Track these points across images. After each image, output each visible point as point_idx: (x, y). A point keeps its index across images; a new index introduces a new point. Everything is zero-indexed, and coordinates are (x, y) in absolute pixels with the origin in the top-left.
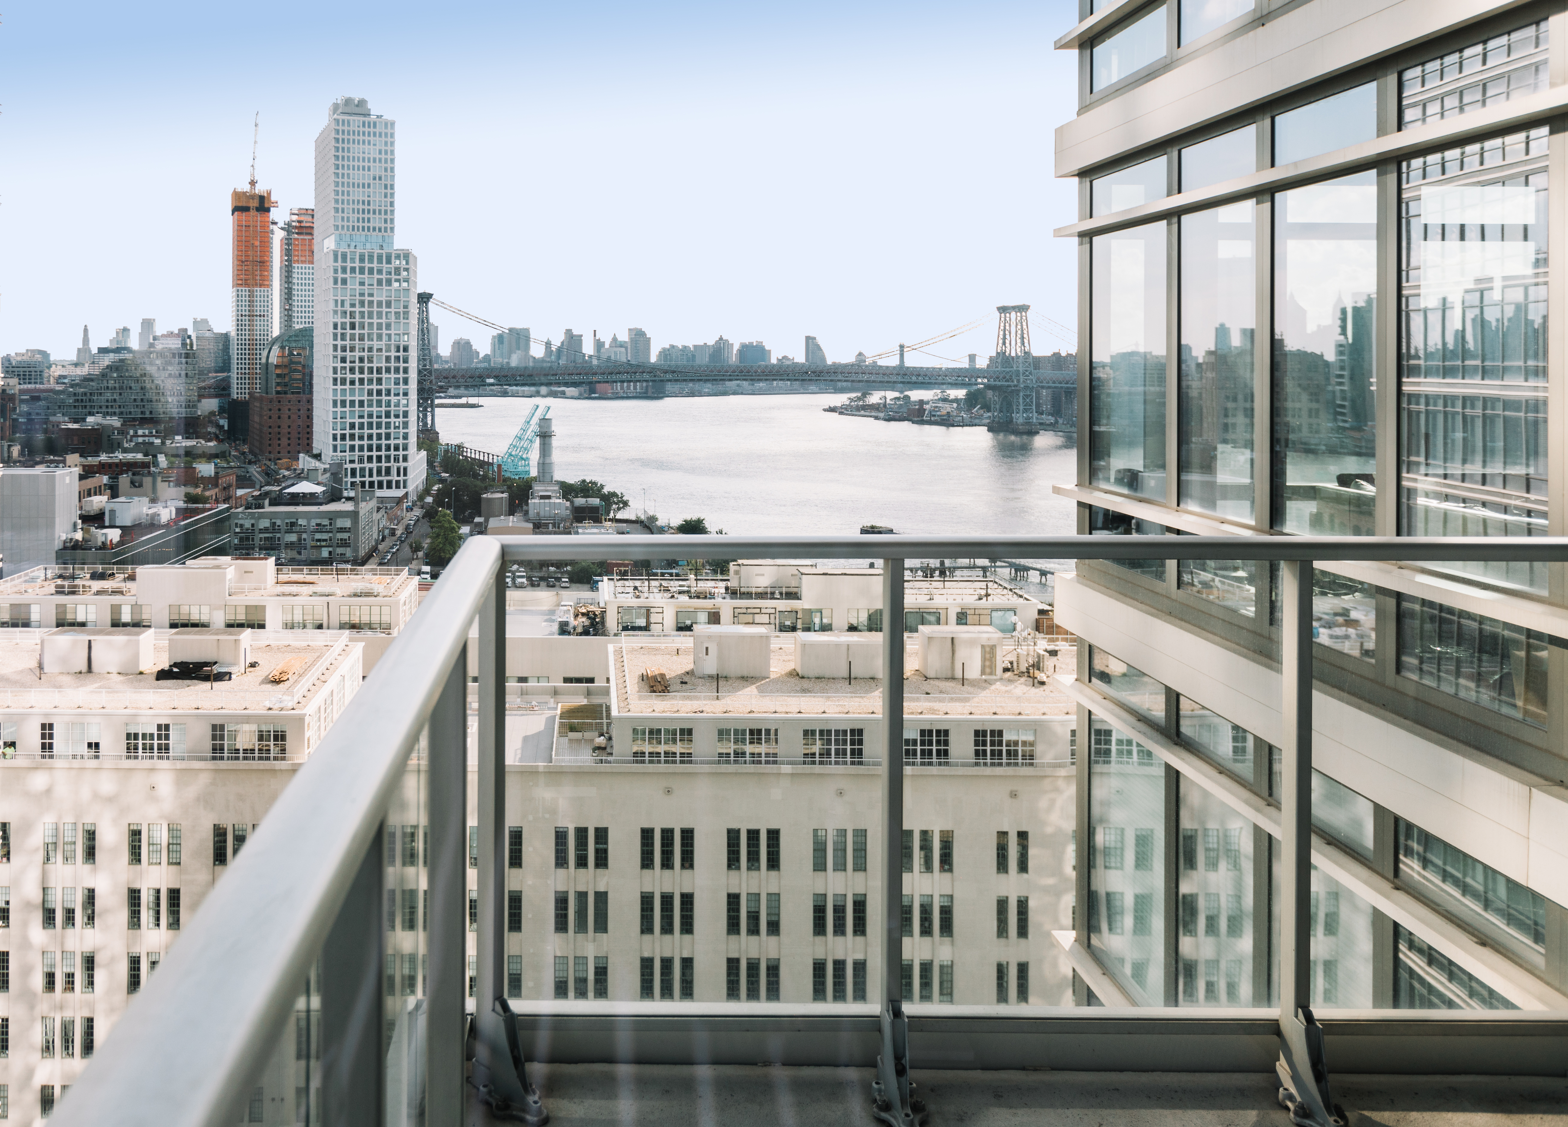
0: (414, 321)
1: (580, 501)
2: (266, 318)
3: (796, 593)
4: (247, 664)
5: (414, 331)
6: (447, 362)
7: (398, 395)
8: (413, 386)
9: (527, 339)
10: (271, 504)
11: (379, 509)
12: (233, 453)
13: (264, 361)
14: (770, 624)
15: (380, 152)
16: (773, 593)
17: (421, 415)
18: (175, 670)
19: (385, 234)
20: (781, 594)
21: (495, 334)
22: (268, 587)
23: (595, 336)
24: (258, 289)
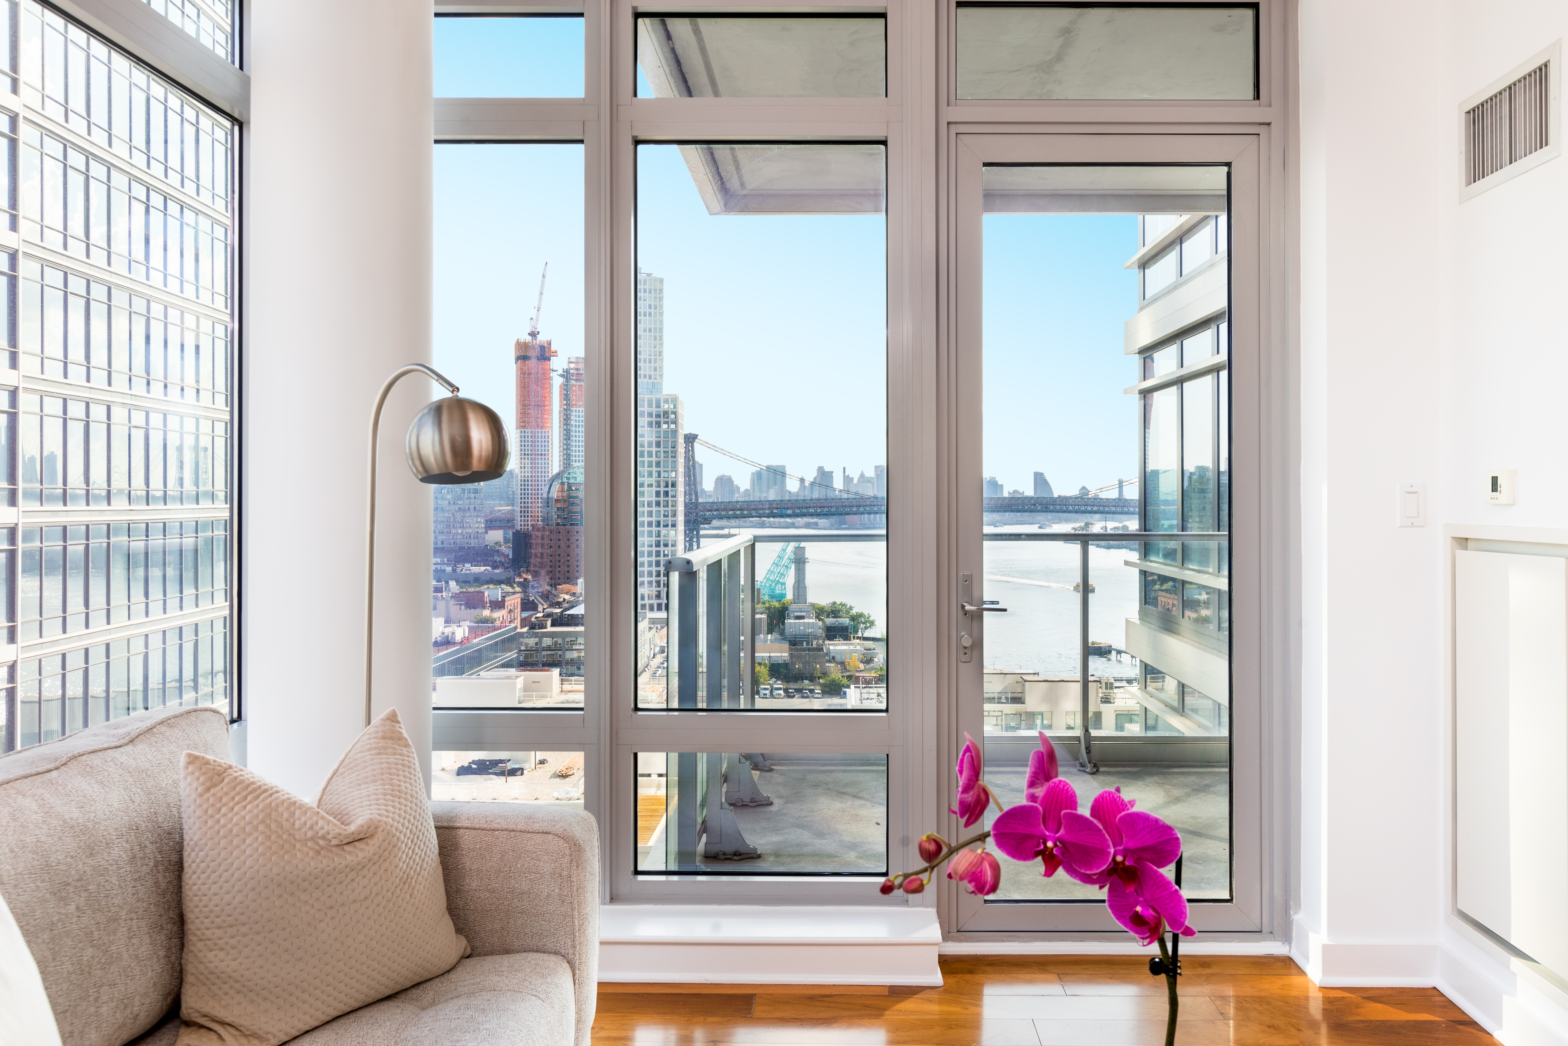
0: (681, 460)
1: (830, 621)
2: (546, 457)
3: (1020, 698)
4: (537, 761)
5: (681, 469)
6: (710, 496)
7: (667, 526)
8: (681, 518)
9: (783, 474)
10: (553, 625)
11: (650, 628)
12: (517, 580)
13: (545, 496)
14: (997, 725)
15: (650, 307)
16: (1000, 698)
17: (687, 544)
18: (474, 766)
19: (655, 381)
20: (1007, 698)
21: (754, 471)
22: (554, 695)
23: (844, 472)
24: (540, 430)
